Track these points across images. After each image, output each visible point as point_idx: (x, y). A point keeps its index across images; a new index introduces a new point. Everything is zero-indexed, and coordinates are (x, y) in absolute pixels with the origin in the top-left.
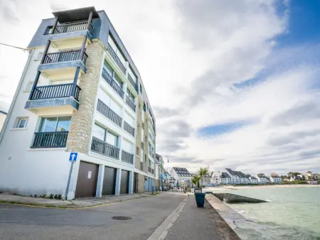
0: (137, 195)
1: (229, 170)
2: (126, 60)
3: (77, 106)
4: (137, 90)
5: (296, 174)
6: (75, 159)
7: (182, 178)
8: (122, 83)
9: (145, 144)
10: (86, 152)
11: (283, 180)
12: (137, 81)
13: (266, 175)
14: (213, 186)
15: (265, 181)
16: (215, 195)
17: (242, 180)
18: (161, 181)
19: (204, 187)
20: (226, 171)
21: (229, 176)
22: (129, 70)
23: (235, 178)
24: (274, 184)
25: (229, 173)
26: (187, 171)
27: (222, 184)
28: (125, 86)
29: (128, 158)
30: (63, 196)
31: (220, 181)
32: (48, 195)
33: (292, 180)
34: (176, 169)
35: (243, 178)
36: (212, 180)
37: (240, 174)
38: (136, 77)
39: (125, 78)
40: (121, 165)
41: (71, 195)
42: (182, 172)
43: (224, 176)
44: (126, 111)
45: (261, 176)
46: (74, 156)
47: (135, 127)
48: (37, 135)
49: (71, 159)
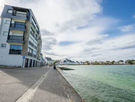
0: (36, 67)
1: (67, 59)
2: (36, 24)
3: (24, 43)
4: (38, 34)
5: (88, 62)
6: (25, 58)
7: (49, 61)
8: (34, 32)
9: (39, 51)
10: (26, 56)
11: (84, 64)
12: (38, 30)
13: (79, 62)
14: (60, 65)
15: (78, 64)
16: (60, 68)
17: (71, 63)
18: (42, 63)
19: (57, 65)
20: (66, 60)
21: (66, 62)
22: (36, 28)
23: (68, 62)
24: (81, 65)
25: (67, 61)
26: (51, 59)
27: (63, 64)
28: (35, 33)
29: (35, 56)
30: (22, 67)
31: (63, 63)
32: (17, 66)
33: (86, 63)
34: (47, 58)
35: (71, 62)
36: (60, 63)
37: (70, 61)
38: (38, 29)
39: (35, 30)
40: (33, 59)
41: (24, 67)
42: (49, 59)
43: (65, 61)
44: (35, 42)
45: (77, 62)
46: (24, 57)
47: (37, 46)
48: (10, 50)
49: (23, 58)
